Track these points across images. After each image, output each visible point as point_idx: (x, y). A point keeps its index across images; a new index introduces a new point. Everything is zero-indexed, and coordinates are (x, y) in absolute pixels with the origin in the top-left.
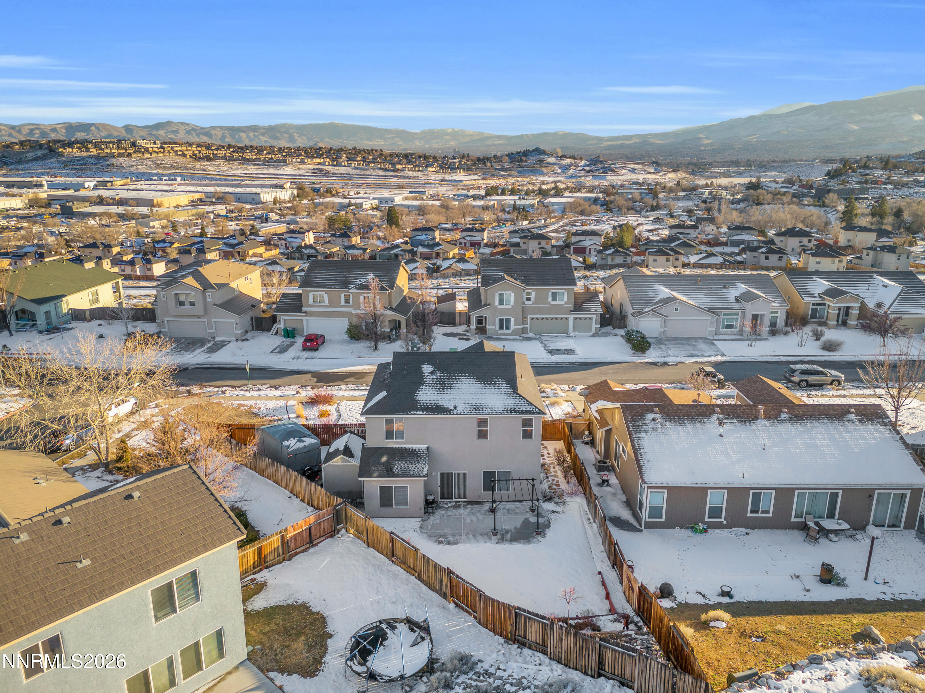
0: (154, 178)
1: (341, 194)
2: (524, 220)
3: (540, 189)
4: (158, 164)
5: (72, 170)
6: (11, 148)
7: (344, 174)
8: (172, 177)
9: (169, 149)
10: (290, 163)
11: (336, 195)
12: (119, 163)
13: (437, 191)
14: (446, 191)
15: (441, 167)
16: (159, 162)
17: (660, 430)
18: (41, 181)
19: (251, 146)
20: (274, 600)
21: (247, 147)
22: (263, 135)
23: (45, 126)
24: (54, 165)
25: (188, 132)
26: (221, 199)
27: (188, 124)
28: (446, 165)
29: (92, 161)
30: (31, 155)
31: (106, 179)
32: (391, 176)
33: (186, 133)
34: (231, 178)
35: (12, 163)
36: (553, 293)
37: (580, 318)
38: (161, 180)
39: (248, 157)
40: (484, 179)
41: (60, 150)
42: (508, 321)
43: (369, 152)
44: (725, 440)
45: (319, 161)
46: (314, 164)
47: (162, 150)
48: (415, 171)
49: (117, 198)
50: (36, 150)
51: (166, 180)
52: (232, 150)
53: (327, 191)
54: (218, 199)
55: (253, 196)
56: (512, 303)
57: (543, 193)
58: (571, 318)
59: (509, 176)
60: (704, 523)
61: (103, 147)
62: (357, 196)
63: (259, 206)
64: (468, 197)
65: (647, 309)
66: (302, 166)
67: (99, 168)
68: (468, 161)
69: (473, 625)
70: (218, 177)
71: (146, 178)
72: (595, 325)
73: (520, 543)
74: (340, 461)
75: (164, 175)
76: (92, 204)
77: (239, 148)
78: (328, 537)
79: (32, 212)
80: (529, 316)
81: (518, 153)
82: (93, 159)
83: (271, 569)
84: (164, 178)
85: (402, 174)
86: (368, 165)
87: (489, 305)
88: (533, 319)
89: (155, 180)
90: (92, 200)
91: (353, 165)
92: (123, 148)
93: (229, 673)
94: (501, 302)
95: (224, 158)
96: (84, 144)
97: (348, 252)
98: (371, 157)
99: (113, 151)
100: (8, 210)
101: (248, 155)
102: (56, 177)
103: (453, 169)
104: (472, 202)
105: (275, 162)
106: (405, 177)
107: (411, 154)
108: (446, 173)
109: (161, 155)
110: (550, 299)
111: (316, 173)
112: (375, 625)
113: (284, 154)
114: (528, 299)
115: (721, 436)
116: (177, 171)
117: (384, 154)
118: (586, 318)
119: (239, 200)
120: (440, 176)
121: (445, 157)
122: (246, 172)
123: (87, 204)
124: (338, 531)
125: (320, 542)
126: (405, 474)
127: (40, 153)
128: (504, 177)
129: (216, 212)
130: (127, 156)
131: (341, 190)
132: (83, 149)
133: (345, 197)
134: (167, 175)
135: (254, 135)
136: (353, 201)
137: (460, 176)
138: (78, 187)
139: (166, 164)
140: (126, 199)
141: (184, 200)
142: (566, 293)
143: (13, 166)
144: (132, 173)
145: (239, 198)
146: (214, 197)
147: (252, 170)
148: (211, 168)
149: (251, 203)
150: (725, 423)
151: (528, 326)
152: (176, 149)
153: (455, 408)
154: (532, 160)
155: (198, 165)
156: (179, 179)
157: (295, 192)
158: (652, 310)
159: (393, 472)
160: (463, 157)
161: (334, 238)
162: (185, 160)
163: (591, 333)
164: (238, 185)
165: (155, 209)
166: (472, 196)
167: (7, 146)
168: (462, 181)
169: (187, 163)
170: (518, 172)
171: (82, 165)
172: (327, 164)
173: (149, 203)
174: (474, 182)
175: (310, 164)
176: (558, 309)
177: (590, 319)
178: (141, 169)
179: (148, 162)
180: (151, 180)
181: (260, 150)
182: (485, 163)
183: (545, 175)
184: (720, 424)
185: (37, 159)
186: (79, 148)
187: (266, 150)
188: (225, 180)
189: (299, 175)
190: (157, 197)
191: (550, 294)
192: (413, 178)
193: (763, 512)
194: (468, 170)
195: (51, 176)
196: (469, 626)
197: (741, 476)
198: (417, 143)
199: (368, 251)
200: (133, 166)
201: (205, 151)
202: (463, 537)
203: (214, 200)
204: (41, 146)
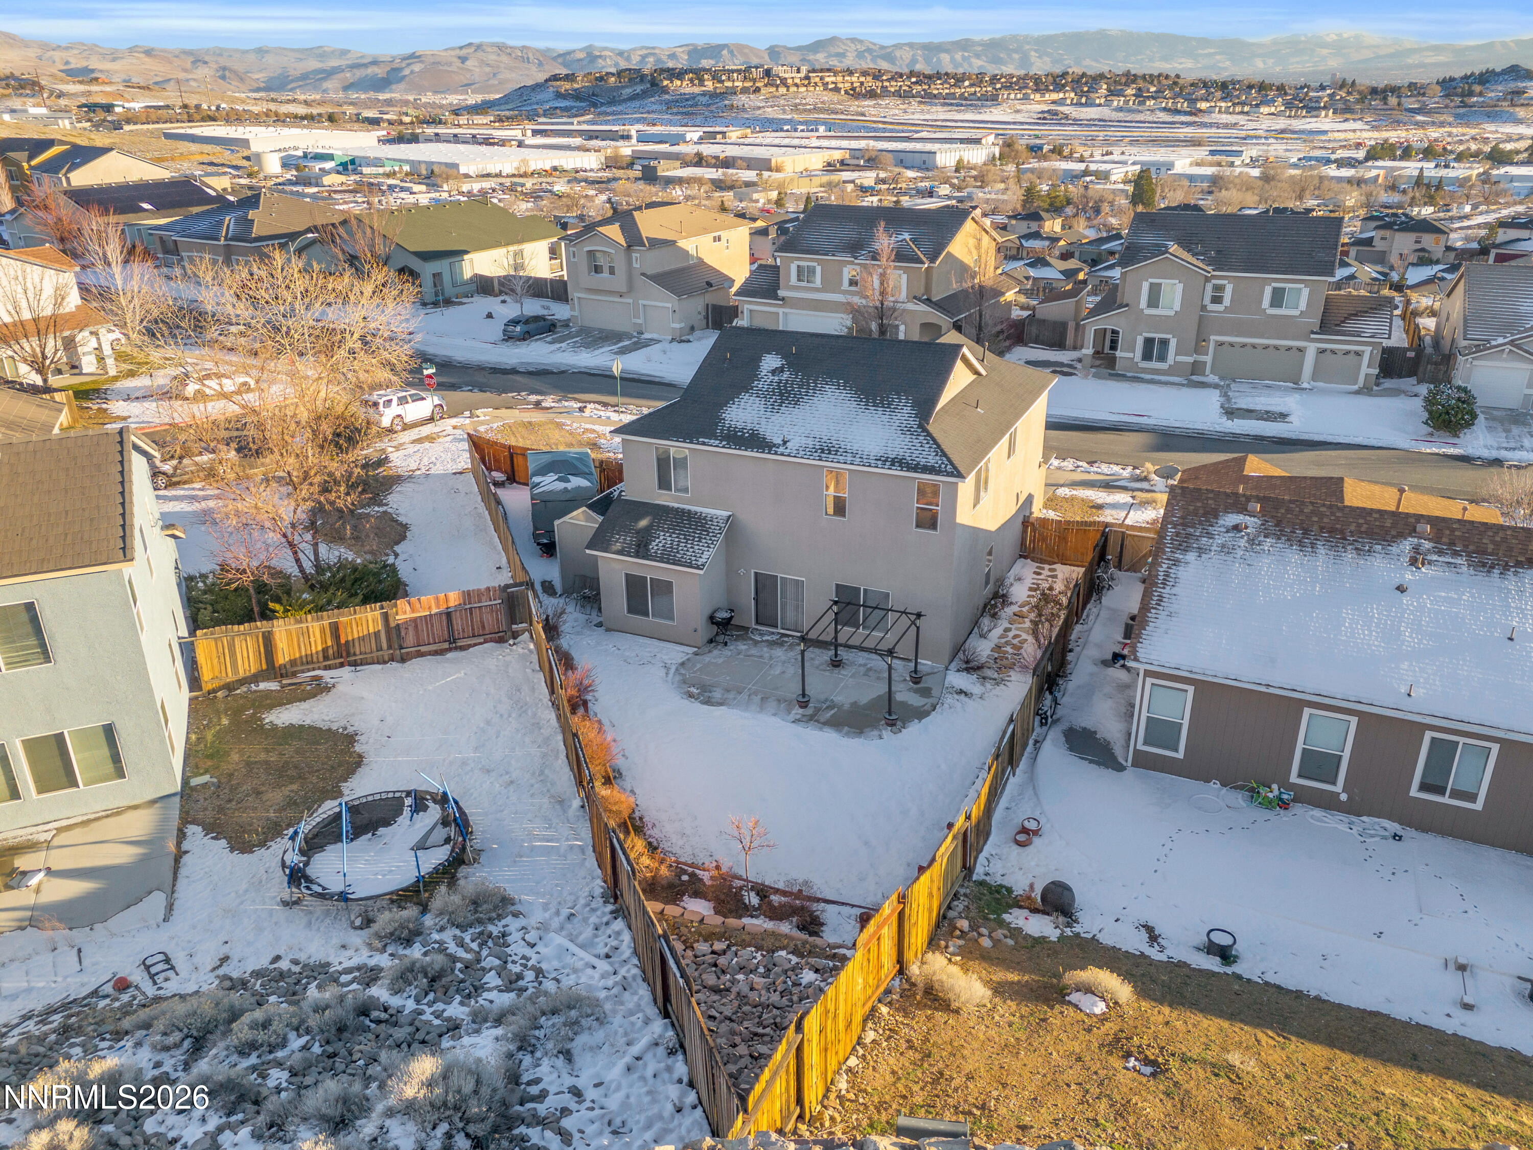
0: (785, 128)
1: (1078, 155)
2: (1425, 204)
3: (1495, 149)
4: (796, 105)
5: (677, 114)
6: (606, 81)
7: (1094, 120)
8: (812, 126)
9: (817, 80)
10: (1004, 101)
11: (1069, 158)
12: (740, 104)
13: (1268, 151)
14: (1287, 150)
15: (1289, 105)
16: (798, 101)
17: (1240, 553)
18: (629, 131)
19: (947, 74)
20: (316, 717)
21: (938, 76)
22: (978, 56)
23: (663, 50)
24: (654, 107)
25: (860, 55)
26: (872, 161)
27: (861, 42)
28: (1301, 101)
29: (704, 100)
30: (627, 92)
31: (718, 129)
32: (1182, 123)
33: (857, 56)
34: (901, 127)
35: (602, 104)
36: (1275, 290)
37: (1333, 352)
38: (796, 130)
39: (935, 92)
40: (1375, 128)
41: (665, 83)
42: (1164, 343)
43: (1150, 79)
44: (1405, 599)
45: (1055, 96)
46: (1045, 102)
47: (806, 82)
48: (1233, 113)
49: (722, 156)
50: (636, 84)
51: (802, 131)
52: (914, 80)
53: (1052, 151)
54: (868, 160)
55: (925, 156)
56: (1177, 306)
57: (1498, 157)
58: (1311, 349)
59: (1433, 123)
60: (1285, 785)
61: (724, 78)
62: (1106, 158)
63: (930, 174)
64: (1328, 161)
65: (1501, 340)
66: (1023, 107)
67: (712, 112)
68: (1349, 93)
69: (582, 849)
70: (881, 126)
71: (775, 127)
72: (1367, 369)
73: (840, 731)
74: (581, 517)
75: (801, 123)
76: (686, 164)
77: (925, 76)
78: (491, 641)
79: (607, 174)
80: (1212, 338)
81: (1466, 77)
82: (707, 97)
83: (358, 668)
84: (801, 127)
85: (1206, 119)
86: (1142, 103)
87: (1127, 305)
88: (1221, 344)
89: (787, 131)
90: (688, 159)
91: (1115, 103)
92: (750, 80)
93: (135, 807)
94: (1153, 302)
95: (898, 94)
96: (698, 75)
97: (1025, 244)
98: (1153, 89)
99: (736, 84)
100: (577, 172)
101: (937, 88)
102: (654, 125)
103: (1312, 108)
104: (1332, 171)
105: (979, 99)
106: (1211, 125)
107: (1233, 83)
108: (1296, 117)
109: (804, 89)
110: (1266, 302)
111: (1044, 119)
112: (397, 795)
113: (999, 86)
114: (1217, 300)
115: (1401, 589)
116: (822, 116)
117: (1181, 81)
118: (1347, 353)
119: (901, 163)
120: (1281, 123)
121: (1302, 88)
122: (927, 117)
123: (678, 163)
124: (515, 635)
125: (475, 645)
126: (668, 557)
127: (639, 89)
128: (1421, 125)
129: (858, 182)
130: (754, 91)
131: (1080, 149)
132: (696, 82)
133: (1082, 160)
134: (805, 123)
135: (964, 58)
136: (1093, 167)
137: (1325, 122)
138: (679, 139)
139: (806, 104)
140: (734, 158)
141: (816, 161)
142: (1306, 292)
143: (603, 109)
144: (756, 119)
145: (902, 160)
146: (863, 157)
147: (939, 113)
148: (873, 111)
149: (919, 169)
150: (1430, 563)
151: (1208, 359)
152: (827, 79)
153: (785, 443)
154: (1494, 92)
155: (855, 106)
156: (822, 129)
157: (997, 151)
158: (1512, 343)
159: (648, 550)
160: (1342, 86)
161: (1014, 222)
162: (835, 97)
163: (1356, 387)
164: (908, 139)
165: (766, 174)
166: (1336, 161)
167: (601, 79)
168: (1325, 132)
169: (839, 103)
170: (1457, 116)
171: (691, 106)
172: (1069, 102)
173: (764, 165)
174: (1350, 135)
175: (1039, 102)
176: (1283, 327)
177: (1358, 354)
178: (771, 113)
179: (782, 102)
180: (782, 130)
181: (959, 80)
182: (1385, 99)
183: (1519, 122)
184: (1413, 562)
185: (634, 97)
186: (691, 80)
187: (969, 79)
188: (892, 131)
189: (1014, 123)
190: (776, 156)
191: (1268, 291)
192: (1226, 126)
193: (1456, 794)
194: (1345, 110)
195: (648, 125)
196: (571, 847)
197: (1404, 689)
198: (1259, 64)
199: (1062, 243)
200: (759, 108)
201: (869, 82)
202: (744, 696)
203: (862, 162)
204: (642, 78)
